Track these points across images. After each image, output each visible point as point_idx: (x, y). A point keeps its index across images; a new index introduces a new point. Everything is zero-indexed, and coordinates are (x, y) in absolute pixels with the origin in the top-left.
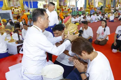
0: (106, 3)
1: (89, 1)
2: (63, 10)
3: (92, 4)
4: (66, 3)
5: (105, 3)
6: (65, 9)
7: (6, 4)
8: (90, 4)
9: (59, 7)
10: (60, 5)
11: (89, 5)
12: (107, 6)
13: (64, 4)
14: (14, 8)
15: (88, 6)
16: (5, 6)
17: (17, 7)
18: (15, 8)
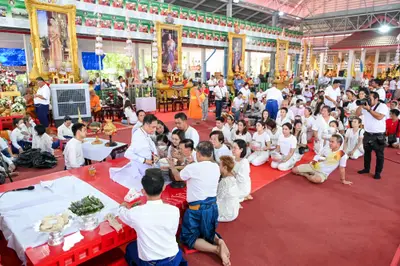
0: (276, 66)
1: (233, 62)
2: (171, 84)
3: (240, 69)
4: (178, 66)
5: (273, 67)
6: (177, 80)
7: (39, 66)
8: (237, 70)
9: (161, 75)
10: (164, 71)
11: (234, 71)
12: (278, 74)
13: (174, 68)
14: (57, 77)
15: (231, 74)
16: (37, 69)
17: (65, 73)
18: (60, 76)
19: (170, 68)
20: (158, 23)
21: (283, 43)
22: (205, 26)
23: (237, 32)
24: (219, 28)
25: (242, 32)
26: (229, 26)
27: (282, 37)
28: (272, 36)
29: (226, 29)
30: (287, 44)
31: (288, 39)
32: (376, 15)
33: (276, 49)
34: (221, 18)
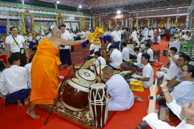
19: (29, 30)
20: (22, 13)
21: (82, 18)
22: (45, 13)
23: (60, 15)
24: (52, 13)
25: (62, 14)
26: (56, 12)
27: (81, 16)
28: (77, 16)
29: (55, 14)
30: (84, 19)
31: (84, 17)
32: (116, 7)
33: (80, 21)
34: (52, 9)
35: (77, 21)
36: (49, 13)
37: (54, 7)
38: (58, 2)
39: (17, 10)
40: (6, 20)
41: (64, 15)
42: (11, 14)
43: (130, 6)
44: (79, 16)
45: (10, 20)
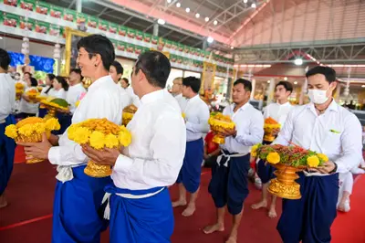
20: (69, 29)
21: (210, 66)
22: (126, 39)
23: (159, 49)
24: (143, 44)
25: (166, 49)
26: (153, 43)
27: (209, 60)
28: (200, 59)
29: (150, 45)
30: (215, 67)
31: (214, 62)
32: (294, 50)
33: (204, 70)
34: (145, 35)
35: (198, 69)
36: (135, 41)
37: (150, 32)
38: (161, 22)
39: (61, 22)
40: (21, 38)
41: (172, 51)
42: (43, 28)
43: (333, 48)
44: (204, 59)
45: (32, 40)
